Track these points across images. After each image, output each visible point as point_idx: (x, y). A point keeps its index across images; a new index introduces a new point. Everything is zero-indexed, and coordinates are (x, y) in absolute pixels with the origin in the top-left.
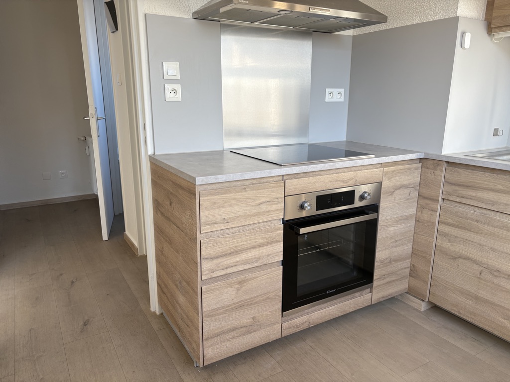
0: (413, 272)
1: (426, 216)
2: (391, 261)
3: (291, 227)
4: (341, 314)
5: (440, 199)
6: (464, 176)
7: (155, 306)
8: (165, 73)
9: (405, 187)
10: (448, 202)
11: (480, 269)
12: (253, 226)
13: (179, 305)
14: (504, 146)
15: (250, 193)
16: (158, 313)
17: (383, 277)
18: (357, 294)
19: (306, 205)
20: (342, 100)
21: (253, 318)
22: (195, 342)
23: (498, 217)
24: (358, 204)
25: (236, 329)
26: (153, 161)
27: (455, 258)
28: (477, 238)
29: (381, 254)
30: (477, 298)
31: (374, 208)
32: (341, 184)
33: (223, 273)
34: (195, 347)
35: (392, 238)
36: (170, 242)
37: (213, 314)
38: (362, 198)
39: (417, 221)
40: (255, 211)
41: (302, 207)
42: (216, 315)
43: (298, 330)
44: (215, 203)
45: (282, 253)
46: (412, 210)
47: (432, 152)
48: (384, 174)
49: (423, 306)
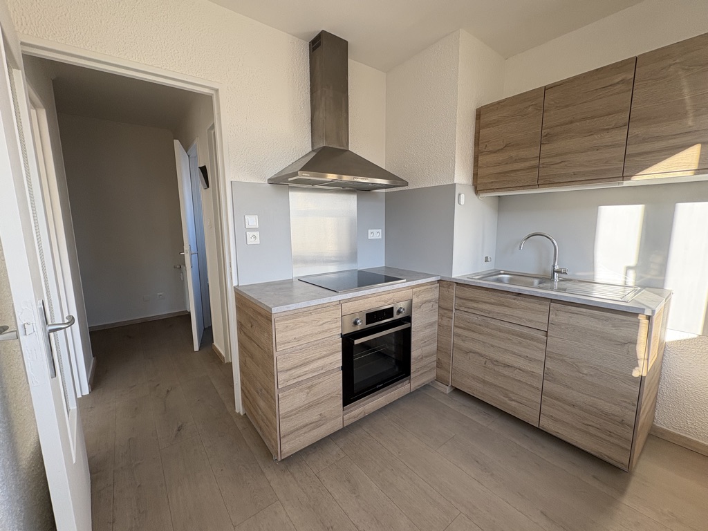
0: (439, 364)
1: (445, 322)
2: (422, 357)
3: (347, 340)
4: (388, 403)
5: (454, 309)
6: (469, 293)
7: (239, 408)
8: (247, 224)
9: (429, 301)
10: (459, 311)
11: (484, 360)
12: (318, 342)
13: (260, 409)
14: (493, 268)
15: (315, 316)
16: (242, 414)
17: (418, 370)
18: (399, 386)
19: (358, 321)
20: (380, 237)
21: (321, 415)
22: (273, 439)
23: (493, 322)
24: (396, 317)
25: (307, 425)
26: (237, 291)
27: (467, 353)
28: (481, 337)
29: (415, 353)
30: (484, 382)
31: (408, 319)
32: (383, 304)
33: (295, 381)
34: (274, 444)
35: (422, 340)
36: (252, 357)
37: (288, 416)
38: (399, 312)
39: (439, 326)
40: (319, 330)
41: (355, 323)
42: (291, 416)
43: (356, 419)
44: (287, 326)
45: (341, 361)
46: (436, 318)
47: (445, 276)
48: (414, 293)
49: (448, 390)
